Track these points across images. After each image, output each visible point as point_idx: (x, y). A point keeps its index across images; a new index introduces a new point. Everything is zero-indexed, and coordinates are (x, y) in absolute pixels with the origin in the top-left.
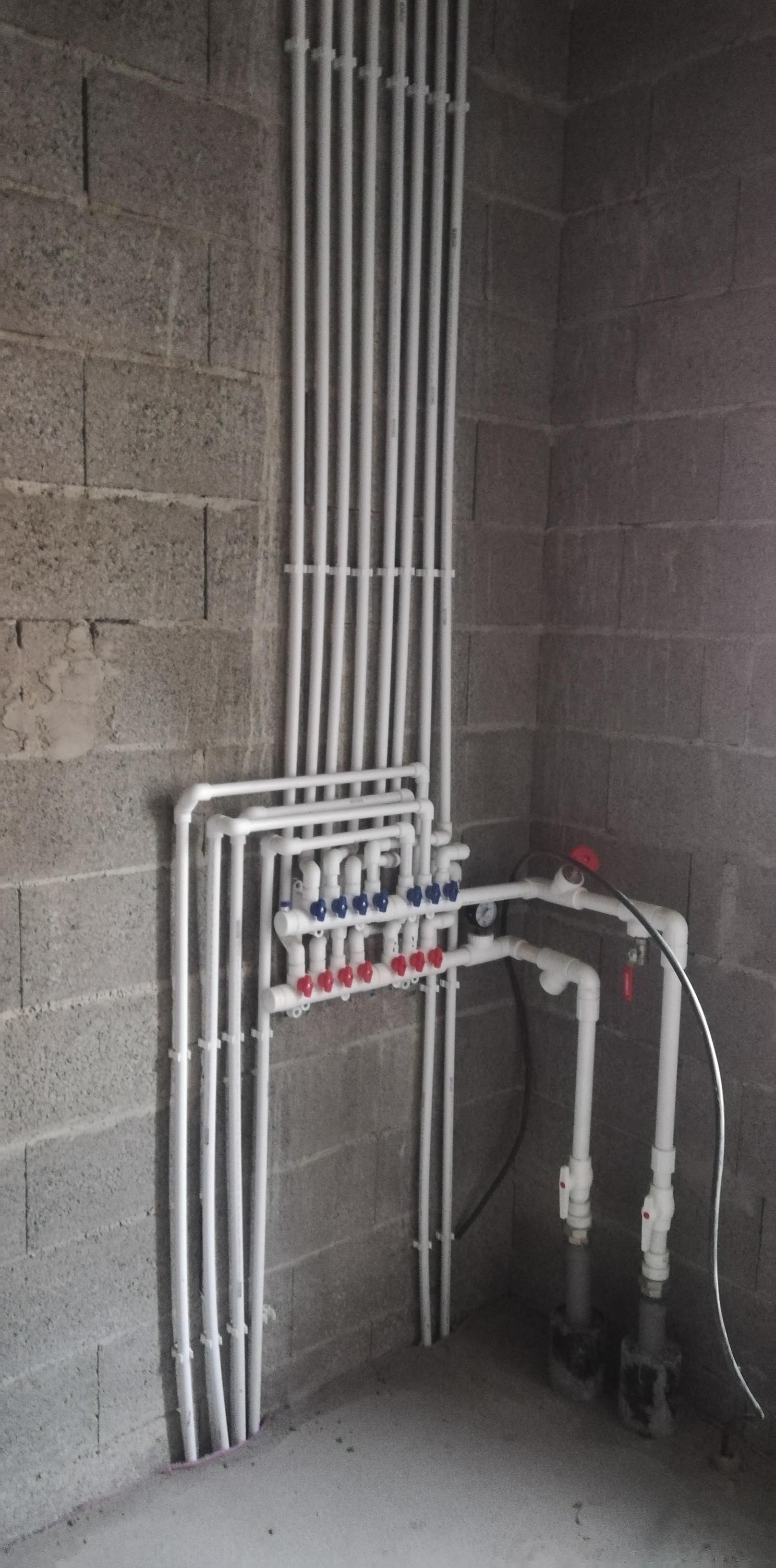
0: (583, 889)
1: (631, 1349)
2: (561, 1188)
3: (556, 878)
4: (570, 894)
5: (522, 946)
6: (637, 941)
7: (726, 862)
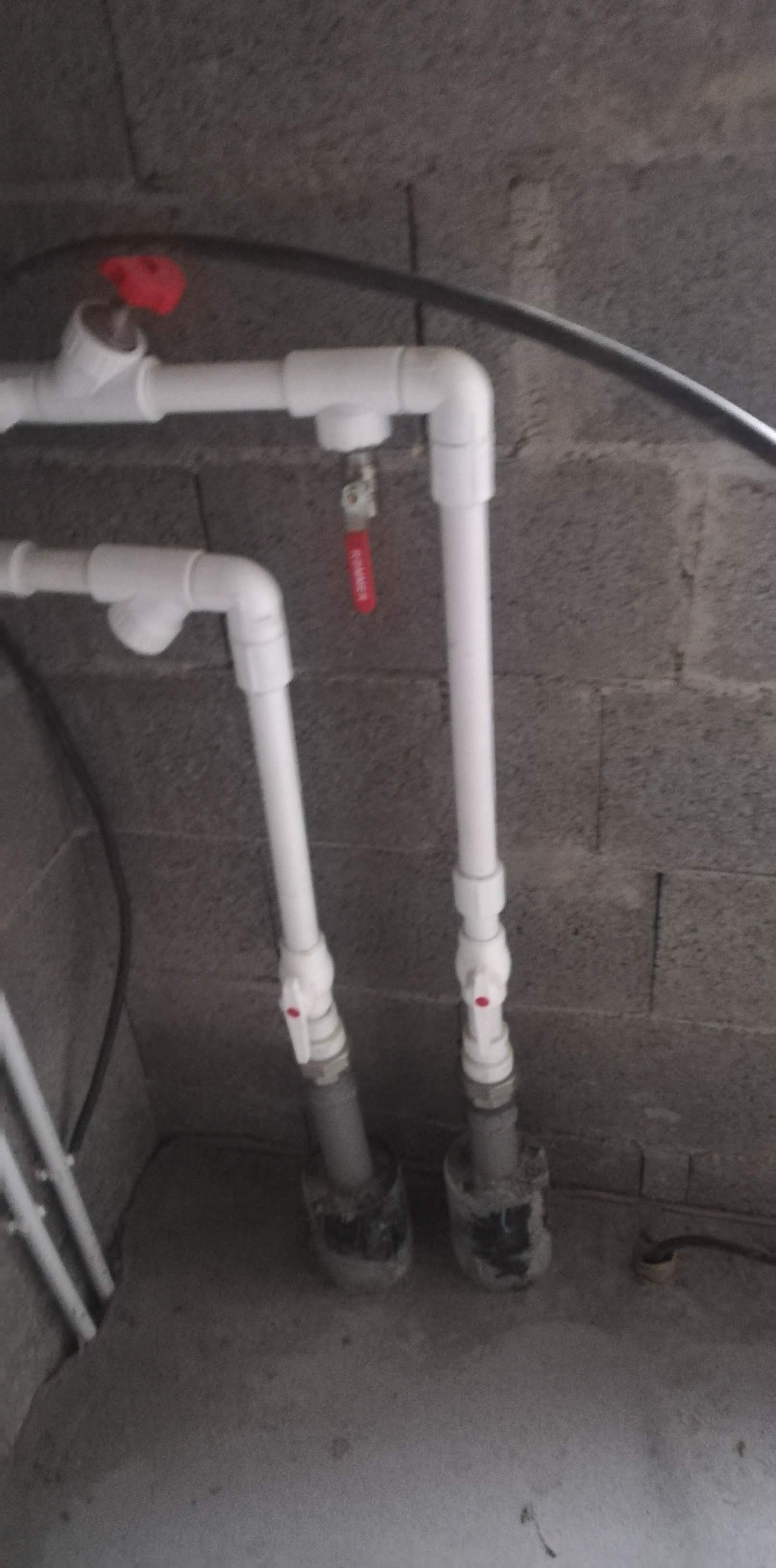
0: (151, 361)
1: (469, 1187)
2: (291, 1021)
3: (69, 351)
4: (128, 381)
5: (29, 558)
6: (352, 458)
7: (514, 183)
